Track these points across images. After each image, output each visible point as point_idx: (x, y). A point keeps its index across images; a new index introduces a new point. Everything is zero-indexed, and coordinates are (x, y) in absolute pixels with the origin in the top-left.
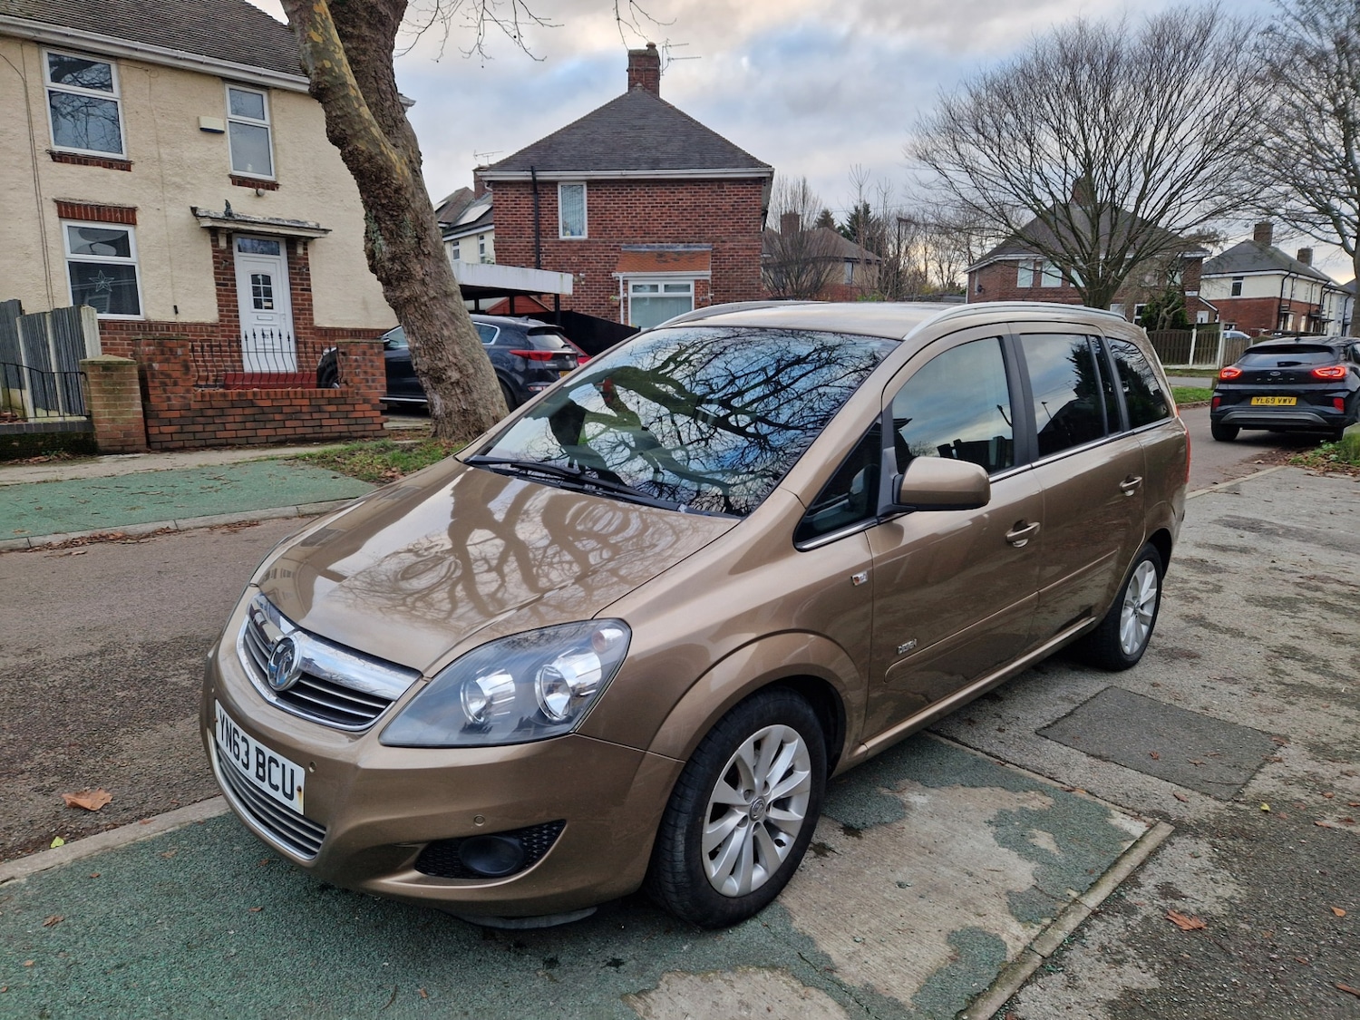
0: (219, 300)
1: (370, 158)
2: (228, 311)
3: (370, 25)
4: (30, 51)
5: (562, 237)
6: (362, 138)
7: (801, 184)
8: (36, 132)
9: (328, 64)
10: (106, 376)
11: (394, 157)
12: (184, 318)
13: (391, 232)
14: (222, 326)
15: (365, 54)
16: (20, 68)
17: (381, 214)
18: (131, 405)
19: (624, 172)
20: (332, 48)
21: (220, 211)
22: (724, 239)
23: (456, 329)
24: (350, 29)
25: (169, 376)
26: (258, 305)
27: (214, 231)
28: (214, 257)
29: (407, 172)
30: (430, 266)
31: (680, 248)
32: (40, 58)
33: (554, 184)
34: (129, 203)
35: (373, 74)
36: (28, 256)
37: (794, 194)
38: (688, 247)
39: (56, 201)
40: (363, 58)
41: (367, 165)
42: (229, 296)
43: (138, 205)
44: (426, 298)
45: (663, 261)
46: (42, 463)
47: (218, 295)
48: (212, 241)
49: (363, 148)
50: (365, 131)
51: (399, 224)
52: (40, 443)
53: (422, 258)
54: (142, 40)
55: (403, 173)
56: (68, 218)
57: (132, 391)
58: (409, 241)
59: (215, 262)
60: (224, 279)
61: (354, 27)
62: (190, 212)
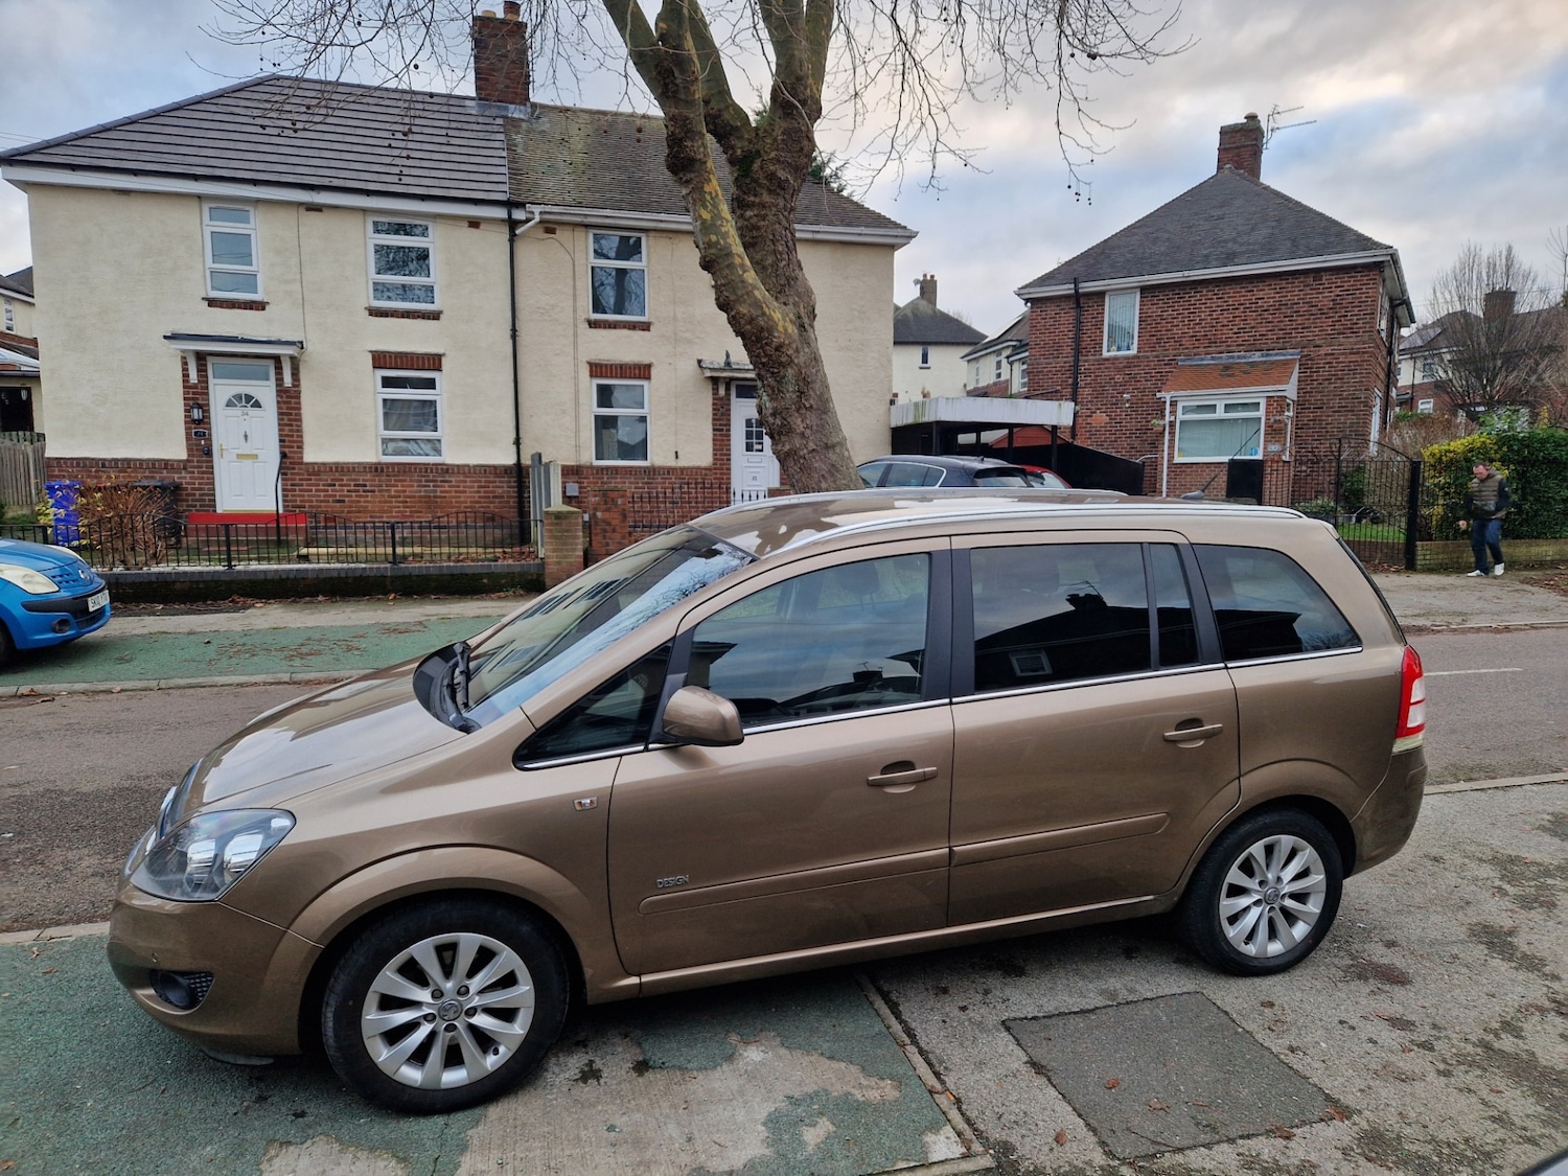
0: (714, 445)
1: (751, 320)
2: (721, 455)
3: (770, 191)
4: (580, 233)
5: (1106, 354)
6: (744, 302)
7: (1504, 254)
8: (578, 304)
9: (714, 238)
10: (557, 524)
11: (777, 316)
12: (683, 463)
13: (773, 389)
14: (715, 469)
15: (764, 220)
16: (570, 249)
17: (763, 372)
18: (574, 550)
19: (1186, 273)
20: (719, 222)
21: (720, 361)
22: (1318, 342)
23: (835, 481)
24: (752, 198)
25: (609, 524)
26: (749, 448)
27: (715, 381)
28: (714, 404)
29: (792, 329)
30: (812, 419)
31: (1257, 357)
32: (586, 238)
33: (1101, 295)
34: (645, 360)
35: (771, 237)
36: (564, 412)
37: (1491, 266)
38: (1268, 355)
39: (589, 363)
40: (762, 223)
41: (748, 327)
42: (723, 440)
43: (654, 361)
44: (805, 451)
45: (1229, 375)
46: (500, 598)
47: (714, 440)
48: (713, 389)
49: (745, 311)
50: (748, 295)
51: (780, 380)
52: (503, 581)
53: (804, 411)
54: (667, 211)
55: (786, 330)
56: (596, 376)
57: (576, 537)
58: (790, 395)
59: (714, 409)
60: (720, 425)
61: (755, 196)
62: (696, 364)
